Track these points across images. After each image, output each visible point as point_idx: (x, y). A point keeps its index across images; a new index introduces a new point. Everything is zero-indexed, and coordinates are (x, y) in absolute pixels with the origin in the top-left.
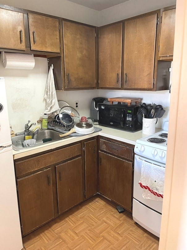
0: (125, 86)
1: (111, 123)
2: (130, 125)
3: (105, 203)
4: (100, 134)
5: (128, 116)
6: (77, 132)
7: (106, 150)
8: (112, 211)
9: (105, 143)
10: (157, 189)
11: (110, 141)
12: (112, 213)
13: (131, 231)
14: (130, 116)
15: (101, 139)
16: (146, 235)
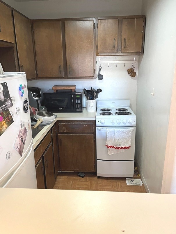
0: (69, 76)
1: (60, 109)
2: (79, 107)
3: (67, 177)
4: (58, 119)
5: (77, 100)
6: (44, 121)
7: (66, 131)
8: (77, 179)
9: (64, 126)
10: (120, 145)
11: (70, 123)
12: (78, 180)
13: (100, 183)
14: (79, 100)
15: (59, 124)
16: (109, 181)
